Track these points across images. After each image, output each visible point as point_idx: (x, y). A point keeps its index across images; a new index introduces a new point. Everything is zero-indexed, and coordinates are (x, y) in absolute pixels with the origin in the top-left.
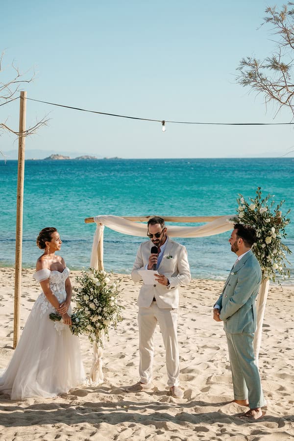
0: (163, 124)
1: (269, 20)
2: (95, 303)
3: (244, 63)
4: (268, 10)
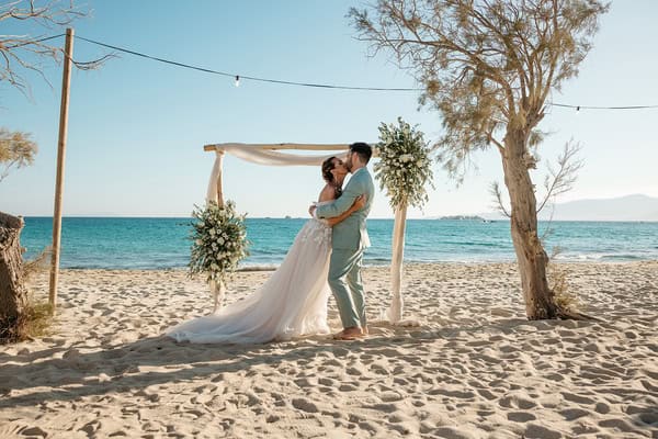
2: (224, 238)
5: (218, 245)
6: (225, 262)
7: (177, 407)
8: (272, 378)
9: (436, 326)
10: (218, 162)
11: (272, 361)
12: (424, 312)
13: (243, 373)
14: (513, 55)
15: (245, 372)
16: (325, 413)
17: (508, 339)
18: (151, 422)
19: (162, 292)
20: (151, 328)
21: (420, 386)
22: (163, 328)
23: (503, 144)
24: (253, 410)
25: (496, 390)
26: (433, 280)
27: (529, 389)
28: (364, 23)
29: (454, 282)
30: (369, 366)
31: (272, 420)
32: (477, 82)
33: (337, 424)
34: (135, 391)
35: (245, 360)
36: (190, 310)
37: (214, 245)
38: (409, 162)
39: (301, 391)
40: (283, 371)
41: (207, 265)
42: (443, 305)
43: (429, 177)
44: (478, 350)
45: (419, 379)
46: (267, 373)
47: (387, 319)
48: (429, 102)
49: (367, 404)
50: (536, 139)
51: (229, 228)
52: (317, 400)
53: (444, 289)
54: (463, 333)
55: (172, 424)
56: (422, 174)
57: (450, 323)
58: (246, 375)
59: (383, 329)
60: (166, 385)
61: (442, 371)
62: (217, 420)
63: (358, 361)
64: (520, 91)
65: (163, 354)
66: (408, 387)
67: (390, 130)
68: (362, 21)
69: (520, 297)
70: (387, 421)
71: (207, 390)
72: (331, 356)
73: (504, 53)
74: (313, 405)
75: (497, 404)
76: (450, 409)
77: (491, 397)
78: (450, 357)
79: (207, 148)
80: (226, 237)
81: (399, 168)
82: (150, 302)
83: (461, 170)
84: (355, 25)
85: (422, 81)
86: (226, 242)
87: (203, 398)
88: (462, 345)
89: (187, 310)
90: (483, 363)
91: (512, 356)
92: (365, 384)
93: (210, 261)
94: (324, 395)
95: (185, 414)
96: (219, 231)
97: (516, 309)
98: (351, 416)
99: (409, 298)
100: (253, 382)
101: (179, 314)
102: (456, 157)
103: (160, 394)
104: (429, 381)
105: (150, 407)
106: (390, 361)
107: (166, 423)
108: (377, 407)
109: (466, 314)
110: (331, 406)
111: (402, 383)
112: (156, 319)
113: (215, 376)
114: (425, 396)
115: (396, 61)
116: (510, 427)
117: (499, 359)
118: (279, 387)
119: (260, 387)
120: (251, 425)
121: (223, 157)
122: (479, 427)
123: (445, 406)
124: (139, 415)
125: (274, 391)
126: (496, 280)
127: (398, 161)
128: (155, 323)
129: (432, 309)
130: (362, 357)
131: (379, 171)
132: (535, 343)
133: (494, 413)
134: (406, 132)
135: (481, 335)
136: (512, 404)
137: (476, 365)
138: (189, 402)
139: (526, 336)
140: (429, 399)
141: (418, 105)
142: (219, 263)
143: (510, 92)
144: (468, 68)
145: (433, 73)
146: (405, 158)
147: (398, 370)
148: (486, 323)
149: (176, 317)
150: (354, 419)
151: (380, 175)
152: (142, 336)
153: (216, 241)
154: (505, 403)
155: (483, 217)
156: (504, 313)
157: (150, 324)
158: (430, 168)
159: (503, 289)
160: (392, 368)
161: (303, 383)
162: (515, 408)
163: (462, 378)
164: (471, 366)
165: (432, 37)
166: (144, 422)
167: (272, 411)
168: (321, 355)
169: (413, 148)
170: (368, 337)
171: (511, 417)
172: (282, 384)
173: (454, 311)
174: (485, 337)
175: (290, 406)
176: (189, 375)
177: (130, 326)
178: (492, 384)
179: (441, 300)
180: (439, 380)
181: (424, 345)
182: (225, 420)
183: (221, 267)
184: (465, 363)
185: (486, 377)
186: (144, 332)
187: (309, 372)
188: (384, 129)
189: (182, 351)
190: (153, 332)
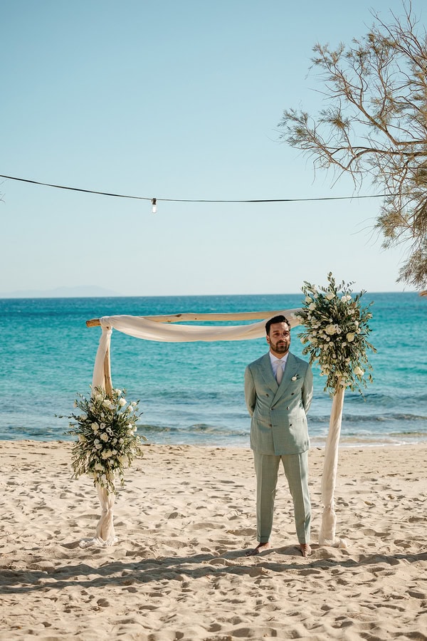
0: (154, 203)
1: (318, 62)
2: (108, 434)
3: (289, 116)
4: (317, 48)
5: (102, 442)
38: (336, 335)
41: (92, 465)
51: (115, 421)
80: (111, 432)
81: (327, 341)
86: (110, 438)
93: (94, 461)
96: (103, 426)
127: (324, 333)
142: (104, 463)
146: (331, 329)
153: (99, 437)
183: (107, 468)
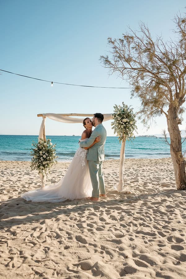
0: (52, 83)
5: (43, 158)
6: (47, 165)
7: (25, 240)
8: (67, 222)
9: (138, 193)
10: (43, 121)
11: (67, 212)
12: (132, 185)
13: (54, 219)
14: (172, 75)
15: (55, 219)
16: (90, 244)
17: (170, 201)
18: (13, 249)
19: (19, 173)
20: (14, 193)
21: (132, 228)
22: (20, 193)
23: (167, 113)
24: (58, 241)
25: (166, 232)
26: (135, 167)
27: (180, 231)
28: (107, 61)
29: (144, 168)
30: (109, 216)
31: (67, 248)
32: (157, 87)
33: (96, 251)
34: (6, 229)
35: (55, 212)
36: (31, 184)
37: (41, 158)
38: (127, 122)
39: (79, 231)
40: (71, 219)
41: (39, 167)
42: (140, 181)
43: (135, 129)
44: (156, 207)
45: (131, 224)
46: (64, 219)
47: (116, 189)
48: (135, 94)
49: (108, 239)
50: (182, 111)
51: (48, 151)
52: (86, 236)
53: (141, 172)
54: (150, 197)
55: (22, 250)
56: (132, 127)
57: (144, 191)
58: (55, 221)
59: (115, 195)
60: (20, 226)
61: (141, 219)
62: (42, 248)
63: (104, 213)
64: (175, 91)
65: (19, 208)
66: (127, 229)
67: (119, 108)
68: (106, 60)
69: (173, 176)
70: (117, 250)
71: (38, 229)
72: (93, 210)
73: (168, 74)
74: (85, 240)
75: (166, 240)
76: (146, 243)
77: (163, 236)
78: (144, 211)
79: (39, 115)
80: (47, 154)
81: (122, 124)
82: (14, 179)
83: (149, 123)
84: (103, 62)
85: (133, 84)
86: (47, 157)
87: (36, 234)
88: (149, 204)
89: (30, 184)
90: (159, 215)
91: (171, 211)
92: (107, 227)
93: (40, 165)
94: (89, 233)
95: (28, 244)
96: (44, 152)
97: (172, 183)
98: (102, 246)
99: (125, 177)
100: (58, 225)
101: (27, 186)
102: (146, 118)
103: (17, 232)
104: (136, 225)
105: (13, 239)
106: (118, 213)
107: (19, 249)
108: (113, 241)
109: (150, 186)
110: (93, 240)
111: (124, 226)
112: (16, 188)
113: (41, 221)
114: (134, 234)
115: (121, 76)
116: (173, 255)
117: (166, 212)
118: (69, 228)
119: (61, 228)
120: (57, 251)
121: (46, 120)
122: (159, 254)
123: (143, 240)
124: (7, 244)
125: (67, 231)
126: (162, 167)
127: (122, 121)
128: (16, 190)
129: (136, 183)
130: (106, 211)
131: (114, 125)
132: (181, 203)
133: (165, 245)
134: (126, 109)
135: (157, 198)
136: (173, 240)
137: (156, 216)
138: (30, 236)
139: (177, 199)
140: (136, 236)
141: (131, 96)
142: (44, 166)
143: (171, 91)
144: (153, 80)
145: (137, 82)
146: (125, 120)
147: (122, 219)
148: (159, 191)
149: (25, 187)
150: (103, 248)
151: (114, 127)
152: (10, 198)
153: (42, 156)
154: (170, 239)
155: (156, 136)
156: (167, 186)
157: (14, 191)
158: (136, 124)
159: (166, 172)
160: (119, 217)
161: (80, 226)
162: (174, 243)
163: (150, 224)
164: (154, 216)
165: (137, 66)
166: (9, 248)
167: (66, 242)
168: (88, 210)
169: (128, 116)
170: (109, 199)
171: (173, 247)
172: (71, 226)
173: (145, 184)
174: (159, 199)
175: (74, 239)
176: (30, 220)
177: (5, 192)
178: (164, 227)
179: (139, 178)
180: (141, 225)
181: (133, 204)
182: (45, 247)
183: (45, 168)
184: (151, 215)
185: (161, 223)
186: (11, 196)
187: (83, 219)
188: (116, 107)
189: (27, 206)
190: (15, 195)
